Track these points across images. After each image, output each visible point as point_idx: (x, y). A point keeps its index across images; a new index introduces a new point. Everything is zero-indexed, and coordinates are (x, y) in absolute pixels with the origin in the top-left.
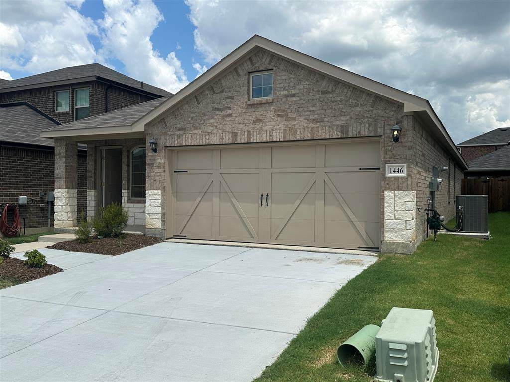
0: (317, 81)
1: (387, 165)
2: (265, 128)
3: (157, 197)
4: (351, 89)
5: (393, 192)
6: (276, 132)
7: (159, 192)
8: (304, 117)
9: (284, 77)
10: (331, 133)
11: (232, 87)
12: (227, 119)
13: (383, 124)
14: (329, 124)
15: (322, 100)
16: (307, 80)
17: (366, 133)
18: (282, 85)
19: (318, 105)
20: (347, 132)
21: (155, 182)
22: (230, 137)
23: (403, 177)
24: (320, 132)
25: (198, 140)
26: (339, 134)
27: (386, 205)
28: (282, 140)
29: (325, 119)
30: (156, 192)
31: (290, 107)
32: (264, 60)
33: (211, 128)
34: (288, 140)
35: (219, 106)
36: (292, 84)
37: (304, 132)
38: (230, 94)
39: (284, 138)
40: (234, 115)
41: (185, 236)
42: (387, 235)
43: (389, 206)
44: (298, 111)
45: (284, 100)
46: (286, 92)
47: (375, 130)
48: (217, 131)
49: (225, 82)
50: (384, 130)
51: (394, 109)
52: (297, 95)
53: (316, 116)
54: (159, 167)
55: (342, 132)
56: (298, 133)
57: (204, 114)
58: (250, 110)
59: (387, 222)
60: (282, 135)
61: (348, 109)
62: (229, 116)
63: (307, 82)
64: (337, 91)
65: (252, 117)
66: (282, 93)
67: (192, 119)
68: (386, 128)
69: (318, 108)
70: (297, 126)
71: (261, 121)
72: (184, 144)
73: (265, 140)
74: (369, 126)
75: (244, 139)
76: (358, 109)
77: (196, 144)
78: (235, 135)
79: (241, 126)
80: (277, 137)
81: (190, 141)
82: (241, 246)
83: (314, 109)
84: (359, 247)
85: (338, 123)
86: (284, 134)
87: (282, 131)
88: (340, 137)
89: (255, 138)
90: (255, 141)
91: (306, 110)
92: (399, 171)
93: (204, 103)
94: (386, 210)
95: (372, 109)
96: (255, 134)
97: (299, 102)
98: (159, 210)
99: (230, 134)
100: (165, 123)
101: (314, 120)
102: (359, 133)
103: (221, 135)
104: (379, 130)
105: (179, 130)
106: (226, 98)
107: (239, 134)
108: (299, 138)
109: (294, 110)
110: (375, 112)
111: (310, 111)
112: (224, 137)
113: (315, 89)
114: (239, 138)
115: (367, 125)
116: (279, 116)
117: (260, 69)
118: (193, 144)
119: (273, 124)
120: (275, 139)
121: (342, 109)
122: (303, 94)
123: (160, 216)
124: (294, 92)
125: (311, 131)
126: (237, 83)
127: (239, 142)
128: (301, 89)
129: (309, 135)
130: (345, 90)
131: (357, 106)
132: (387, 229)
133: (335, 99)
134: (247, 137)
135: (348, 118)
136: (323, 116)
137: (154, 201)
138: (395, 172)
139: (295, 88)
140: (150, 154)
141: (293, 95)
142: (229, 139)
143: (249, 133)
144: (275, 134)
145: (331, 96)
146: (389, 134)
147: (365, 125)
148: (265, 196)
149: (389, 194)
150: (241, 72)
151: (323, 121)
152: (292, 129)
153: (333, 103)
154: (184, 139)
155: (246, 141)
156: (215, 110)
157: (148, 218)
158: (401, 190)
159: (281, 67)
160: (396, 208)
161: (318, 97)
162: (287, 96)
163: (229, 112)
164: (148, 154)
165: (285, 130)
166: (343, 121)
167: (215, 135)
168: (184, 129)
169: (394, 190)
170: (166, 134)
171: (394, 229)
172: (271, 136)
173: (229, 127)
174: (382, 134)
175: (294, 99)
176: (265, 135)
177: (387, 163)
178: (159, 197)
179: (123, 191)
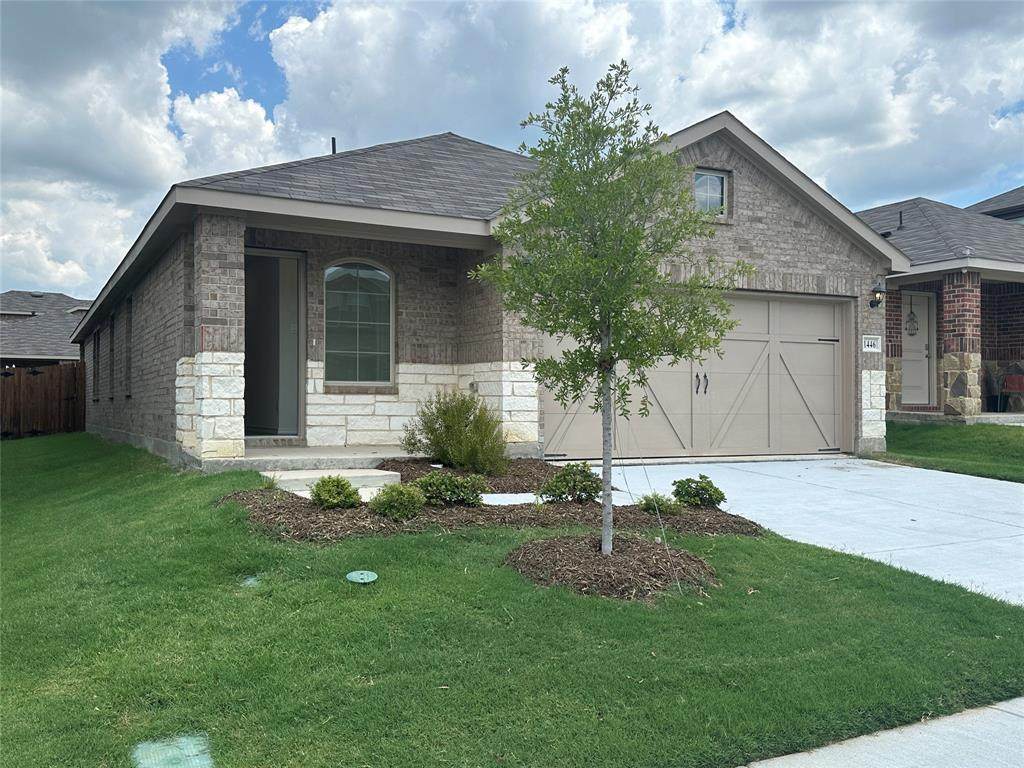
0: (789, 206)
1: (864, 336)
3: (529, 376)
5: (869, 372)
10: (806, 285)
13: (859, 282)
15: (794, 234)
17: (844, 292)
18: (744, 200)
19: (790, 241)
20: (824, 287)
23: (877, 354)
26: (815, 288)
27: (863, 390)
29: (799, 264)
31: (755, 237)
34: (754, 288)
36: (758, 203)
37: (774, 279)
39: (748, 285)
41: (565, 455)
42: (864, 428)
43: (866, 391)
44: (766, 246)
46: (750, 213)
50: (861, 290)
52: (764, 221)
53: (788, 257)
55: (818, 286)
59: (865, 412)
60: (745, 279)
61: (824, 255)
63: (777, 205)
64: (812, 225)
68: (862, 287)
70: (765, 268)
78: (676, 269)
80: (739, 281)
83: (785, 246)
84: (819, 450)
85: (814, 272)
88: (816, 292)
91: (775, 245)
94: (863, 395)
95: (848, 259)
96: (707, 272)
97: (767, 232)
99: (669, 267)
102: (837, 290)
104: (856, 289)
109: (760, 243)
111: (781, 249)
113: (786, 218)
115: (844, 281)
116: (740, 248)
119: (733, 259)
121: (818, 252)
122: (771, 220)
123: (535, 416)
128: (769, 212)
129: (781, 285)
132: (864, 421)
135: (824, 267)
136: (796, 259)
137: (520, 384)
139: (761, 210)
143: (697, 269)
145: (804, 231)
149: (865, 374)
153: (807, 242)
157: (508, 422)
158: (877, 369)
159: (744, 172)
160: (872, 394)
161: (789, 229)
162: (751, 220)
166: (818, 270)
171: (869, 421)
174: (859, 295)
175: (761, 226)
178: (534, 376)
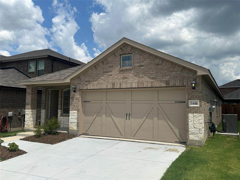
0: (154, 59)
1: (189, 100)
2: (128, 81)
3: (75, 114)
4: (171, 63)
5: (192, 114)
6: (134, 83)
7: (76, 112)
8: (148, 76)
9: (138, 57)
10: (161, 84)
11: (113, 62)
12: (110, 77)
13: (187, 80)
14: (160, 80)
15: (156, 68)
16: (149, 59)
17: (178, 85)
18: (136, 61)
19: (154, 70)
20: (169, 84)
21: (74, 107)
22: (111, 85)
23: (197, 107)
24: (155, 83)
25: (96, 87)
26: (165, 85)
27: (189, 121)
28: (137, 87)
30: (74, 111)
31: (140, 71)
32: (128, 49)
33: (102, 81)
34: (140, 87)
35: (106, 71)
36: (141, 61)
37: (147, 84)
38: (111, 65)
39: (138, 86)
40: (113, 75)
41: (88, 134)
42: (190, 136)
43: (191, 121)
44: (145, 74)
45: (138, 68)
46: (138, 64)
47: (183, 83)
48: (105, 82)
49: (109, 59)
50: (188, 83)
51: (192, 73)
52: (144, 66)
53: (153, 76)
54: (76, 100)
55: (166, 84)
56: (145, 84)
57: (99, 74)
58: (121, 73)
59: (190, 129)
60: (137, 85)
61: (169, 73)
62: (111, 75)
63: (149, 60)
64: (163, 64)
65: (122, 76)
66: (137, 64)
67: (93, 77)
68: (188, 82)
69: (154, 72)
70: (144, 81)
71: (126, 78)
72: (89, 89)
73: (128, 87)
74: (180, 81)
75: (118, 86)
76: (174, 73)
77: (94, 88)
78: (114, 84)
79: (117, 80)
80: (134, 86)
81: (92, 87)
82: (116, 140)
83: (152, 72)
84: (176, 142)
85: (164, 79)
86: (138, 84)
87: (137, 83)
88: (165, 86)
89: (123, 86)
90: (123, 88)
91: (148, 73)
92: (195, 104)
93: (99, 69)
94: (189, 123)
95: (181, 73)
96: (123, 84)
97: (145, 69)
98: (76, 121)
99: (111, 84)
100: (80, 78)
101: (152, 78)
102: (175, 84)
103: (107, 84)
104: (185, 83)
105: (86, 82)
106: (110, 67)
107: (115, 84)
108: (145, 86)
109: (142, 73)
110: (182, 74)
111: (151, 74)
112: (108, 85)
113: (153, 63)
114: (116, 86)
115: (179, 81)
116: (135, 75)
117: (126, 53)
118: (93, 89)
119: (132, 79)
120: (133, 87)
121: (166, 73)
122: (147, 65)
123: (76, 124)
124: (142, 64)
125: (151, 83)
126: (115, 60)
127: (116, 88)
128: (146, 63)
129: (150, 85)
130: (168, 64)
131: (174, 71)
132: (190, 133)
133: (163, 68)
134: (120, 86)
135: (169, 77)
136: (157, 76)
137: (73, 116)
138: (193, 104)
139: (143, 63)
140: (72, 93)
141: (142, 66)
142: (111, 86)
143: (120, 83)
144: (133, 84)
145: (160, 66)
146: (190, 86)
147: (178, 81)
148: (128, 115)
149: (190, 115)
150: (117, 55)
151: (157, 79)
152: (142, 82)
153: (162, 70)
154: (89, 86)
155: (119, 87)
156: (104, 72)
157: (70, 125)
158: (197, 113)
159: (136, 53)
160: (195, 123)
161: (154, 67)
162: (139, 66)
163: (111, 73)
164: (71, 93)
165: (138, 82)
166: (167, 78)
167: (104, 84)
168: (89, 81)
169: (193, 113)
170: (80, 83)
171: (194, 133)
172: (131, 85)
173: (110, 81)
174: (186, 85)
175: (143, 68)
176: (128, 85)
177: (190, 100)
178: (76, 114)
179: (59, 110)
